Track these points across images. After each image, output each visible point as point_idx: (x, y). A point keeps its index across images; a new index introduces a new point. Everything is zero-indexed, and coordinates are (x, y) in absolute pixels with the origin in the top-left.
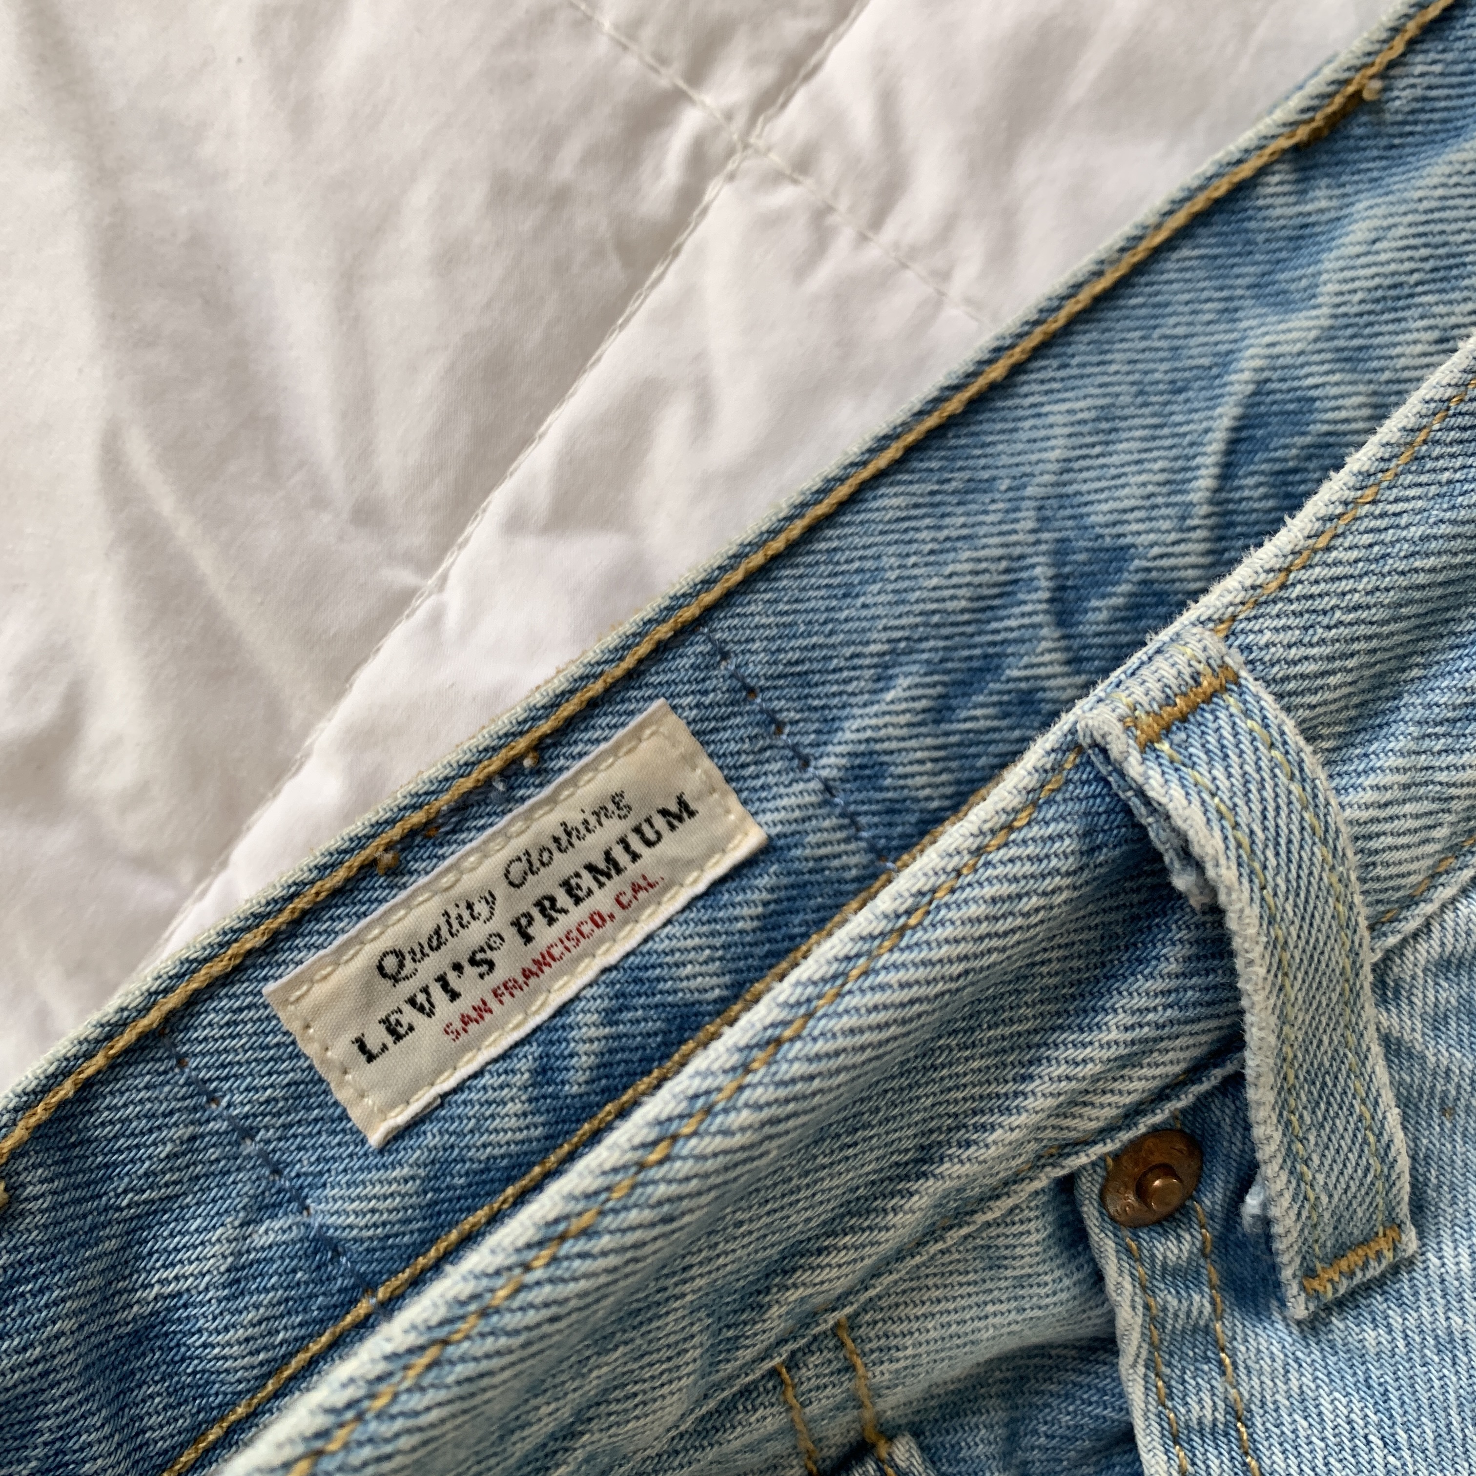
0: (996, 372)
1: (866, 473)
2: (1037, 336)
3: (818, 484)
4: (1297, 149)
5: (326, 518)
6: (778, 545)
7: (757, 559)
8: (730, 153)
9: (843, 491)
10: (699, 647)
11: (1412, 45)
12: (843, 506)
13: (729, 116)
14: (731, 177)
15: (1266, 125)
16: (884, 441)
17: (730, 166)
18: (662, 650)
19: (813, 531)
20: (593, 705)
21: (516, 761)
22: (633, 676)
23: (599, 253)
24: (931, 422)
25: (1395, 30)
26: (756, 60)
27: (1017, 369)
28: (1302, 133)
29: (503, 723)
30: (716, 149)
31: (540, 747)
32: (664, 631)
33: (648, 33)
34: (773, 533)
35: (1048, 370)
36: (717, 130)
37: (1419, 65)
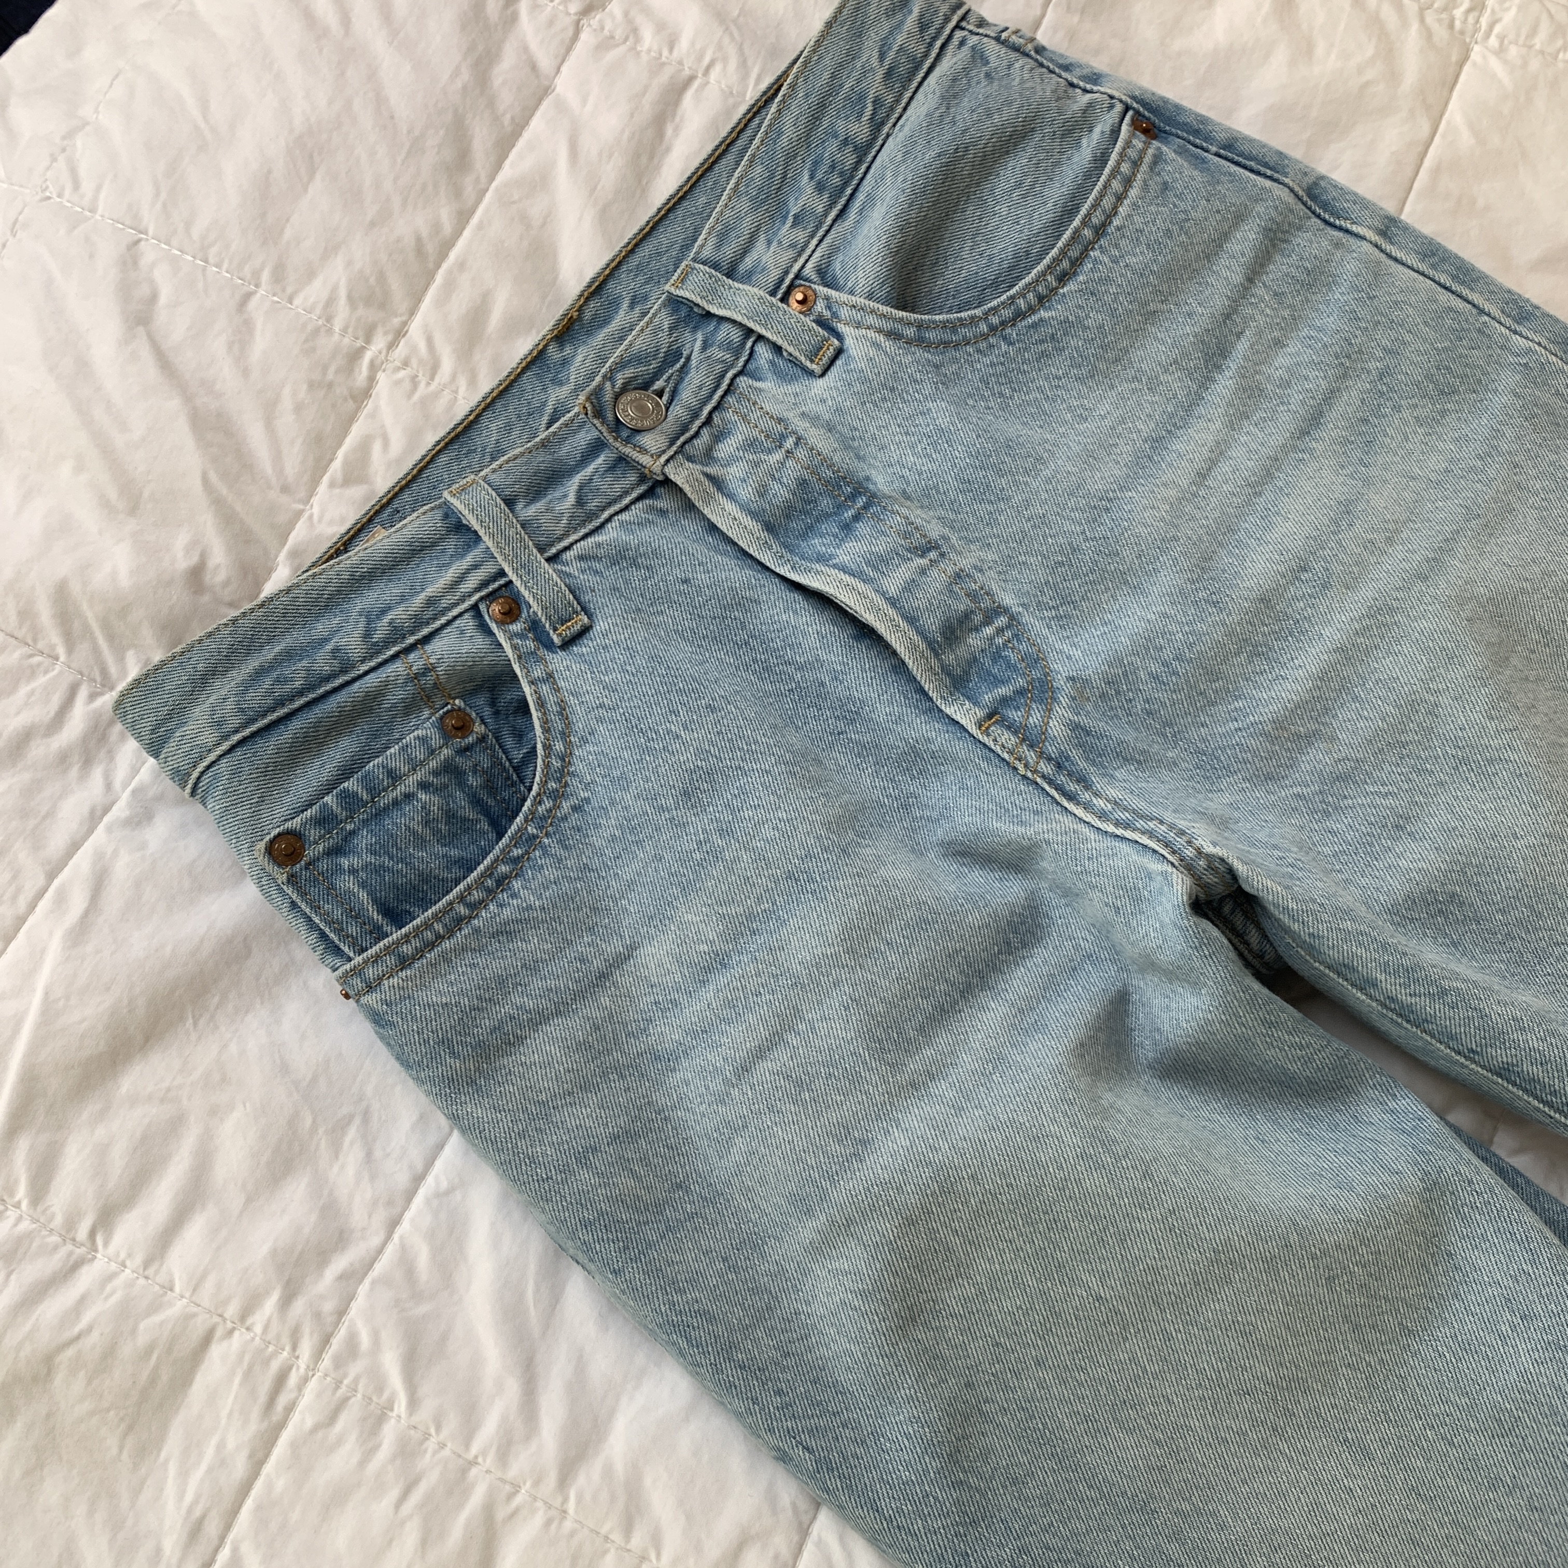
0: (471, 418)
1: (434, 452)
2: (483, 405)
3: (420, 458)
4: (556, 336)
5: (272, 492)
6: (410, 477)
7: (404, 482)
8: (383, 363)
9: (428, 458)
10: (389, 510)
11: (587, 299)
12: (428, 463)
13: (380, 353)
14: (384, 371)
15: (544, 332)
16: (438, 443)
17: (383, 367)
18: (377, 513)
19: (421, 471)
20: (360, 531)
21: (339, 549)
22: (370, 520)
23: (345, 399)
24: (453, 434)
25: (580, 296)
26: (386, 333)
27: (478, 416)
28: (556, 332)
29: (334, 540)
30: (378, 362)
31: (345, 544)
32: (377, 508)
33: (350, 330)
34: (408, 474)
35: (488, 414)
36: (377, 356)
37: (592, 304)
